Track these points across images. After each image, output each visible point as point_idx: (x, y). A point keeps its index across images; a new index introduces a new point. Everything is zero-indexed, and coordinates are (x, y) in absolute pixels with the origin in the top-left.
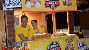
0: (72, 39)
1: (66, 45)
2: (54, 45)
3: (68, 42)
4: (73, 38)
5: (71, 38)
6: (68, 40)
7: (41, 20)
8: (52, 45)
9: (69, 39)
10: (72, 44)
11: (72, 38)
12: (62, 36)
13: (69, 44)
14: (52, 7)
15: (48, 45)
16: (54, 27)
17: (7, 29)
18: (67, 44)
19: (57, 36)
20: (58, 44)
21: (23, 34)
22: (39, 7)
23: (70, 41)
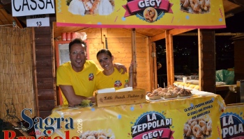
0: (205, 108)
1: (187, 123)
2: (152, 122)
3: (195, 115)
4: (208, 105)
5: (203, 104)
6: (193, 110)
8: (147, 122)
9: (197, 106)
10: (206, 120)
11: (206, 106)
12: (178, 99)
13: (198, 122)
14: (147, 15)
15: (134, 122)
17: (35, 72)
18: (190, 122)
19: (166, 95)
22: (106, 14)
23: (200, 113)
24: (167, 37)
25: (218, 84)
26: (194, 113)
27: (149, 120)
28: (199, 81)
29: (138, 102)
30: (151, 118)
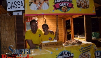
0: (88, 49)
1: (80, 55)
2: (65, 55)
3: (84, 52)
4: (89, 47)
6: (83, 50)
8: (63, 55)
9: (85, 48)
10: (88, 54)
12: (76, 45)
13: (85, 55)
14: (63, 9)
15: (58, 55)
20: (70, 54)
22: (46, 9)
23: (86, 51)
24: (71, 19)
25: (93, 38)
28: (85, 37)
29: (59, 46)
30: (65, 53)
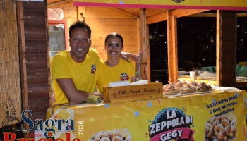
0: (228, 105)
1: (209, 122)
2: (171, 119)
3: (218, 112)
4: (232, 101)
5: (226, 100)
6: (216, 107)
7: (134, 39)
9: (220, 102)
10: (230, 118)
11: (229, 102)
12: (198, 94)
13: (220, 120)
15: (153, 119)
16: (171, 63)
17: (24, 61)
18: (212, 121)
19: (182, 90)
20: (182, 118)
21: (71, 80)
23: (223, 110)
25: (239, 78)
26: (217, 110)
27: (169, 117)
29: (154, 97)
30: (171, 115)
